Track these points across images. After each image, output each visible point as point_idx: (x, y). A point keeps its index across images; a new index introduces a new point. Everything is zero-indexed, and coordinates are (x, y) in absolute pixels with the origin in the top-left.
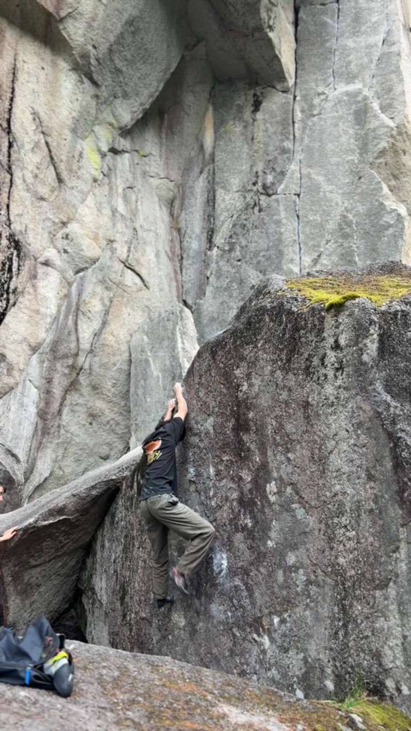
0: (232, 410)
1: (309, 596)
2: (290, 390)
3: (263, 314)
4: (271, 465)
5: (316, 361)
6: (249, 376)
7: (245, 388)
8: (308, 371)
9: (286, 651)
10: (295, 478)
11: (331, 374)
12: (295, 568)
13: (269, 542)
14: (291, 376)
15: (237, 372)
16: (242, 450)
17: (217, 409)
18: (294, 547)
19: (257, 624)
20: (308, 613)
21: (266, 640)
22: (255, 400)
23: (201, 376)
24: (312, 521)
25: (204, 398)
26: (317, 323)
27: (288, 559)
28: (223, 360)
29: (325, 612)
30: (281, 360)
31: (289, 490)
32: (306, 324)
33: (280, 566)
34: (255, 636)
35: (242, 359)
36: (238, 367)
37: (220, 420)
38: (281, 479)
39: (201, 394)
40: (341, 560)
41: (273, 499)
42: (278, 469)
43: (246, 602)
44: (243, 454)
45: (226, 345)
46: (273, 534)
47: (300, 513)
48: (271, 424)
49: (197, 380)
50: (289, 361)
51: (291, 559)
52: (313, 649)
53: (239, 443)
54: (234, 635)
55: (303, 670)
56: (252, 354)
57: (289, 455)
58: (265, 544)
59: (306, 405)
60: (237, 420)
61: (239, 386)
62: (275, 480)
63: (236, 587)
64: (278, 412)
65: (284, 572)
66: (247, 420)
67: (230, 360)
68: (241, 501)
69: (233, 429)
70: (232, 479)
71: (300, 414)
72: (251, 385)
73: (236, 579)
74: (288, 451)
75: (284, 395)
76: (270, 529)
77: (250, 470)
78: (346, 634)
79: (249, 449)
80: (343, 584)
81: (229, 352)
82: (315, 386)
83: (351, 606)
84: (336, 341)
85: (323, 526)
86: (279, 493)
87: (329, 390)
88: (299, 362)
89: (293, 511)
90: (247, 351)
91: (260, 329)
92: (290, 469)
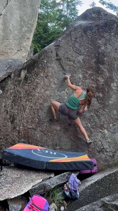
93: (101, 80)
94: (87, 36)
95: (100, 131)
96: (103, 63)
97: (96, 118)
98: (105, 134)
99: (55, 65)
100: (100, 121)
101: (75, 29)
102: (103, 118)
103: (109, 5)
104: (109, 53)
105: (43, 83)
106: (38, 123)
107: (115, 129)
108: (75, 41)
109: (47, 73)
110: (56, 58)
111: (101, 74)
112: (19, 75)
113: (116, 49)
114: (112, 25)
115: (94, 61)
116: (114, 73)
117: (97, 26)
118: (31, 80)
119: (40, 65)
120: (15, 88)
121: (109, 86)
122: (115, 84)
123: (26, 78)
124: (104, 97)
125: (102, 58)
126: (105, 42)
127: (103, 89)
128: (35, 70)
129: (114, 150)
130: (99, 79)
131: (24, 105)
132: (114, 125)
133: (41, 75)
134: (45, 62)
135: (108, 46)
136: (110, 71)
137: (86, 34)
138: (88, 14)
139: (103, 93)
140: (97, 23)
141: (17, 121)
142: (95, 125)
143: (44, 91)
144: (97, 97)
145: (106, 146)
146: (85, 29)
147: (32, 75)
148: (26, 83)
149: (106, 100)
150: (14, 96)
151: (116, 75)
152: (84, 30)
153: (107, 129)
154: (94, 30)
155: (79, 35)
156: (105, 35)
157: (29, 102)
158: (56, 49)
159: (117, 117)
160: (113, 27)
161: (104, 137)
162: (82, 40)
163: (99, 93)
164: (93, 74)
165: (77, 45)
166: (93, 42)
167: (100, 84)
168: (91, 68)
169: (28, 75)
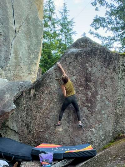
0: (84, 75)
1: (107, 119)
2: (108, 73)
3: (97, 50)
4: (98, 91)
5: (117, 68)
6: (91, 67)
7: (90, 70)
8: (114, 69)
9: (100, 130)
10: (107, 95)
11: (121, 72)
12: (104, 114)
13: (96, 109)
14: (108, 70)
15: (87, 65)
16: (87, 87)
17: (77, 74)
18: (104, 110)
19: (91, 127)
20: (106, 122)
21: (94, 130)
22: (94, 74)
23: (70, 63)
24: (110, 104)
25: (72, 70)
26: (117, 57)
27: (102, 112)
28: (80, 60)
29: (112, 122)
30: (105, 65)
31: (104, 97)
32: (114, 57)
33: (99, 114)
34: (90, 129)
35: (90, 61)
36: (87, 63)
37: (79, 78)
38: (102, 95)
39: (70, 68)
40: (118, 112)
41: (98, 99)
42: (101, 92)
43: (87, 122)
44: (88, 88)
45: (82, 55)
46: (97, 107)
47: (107, 102)
48: (100, 81)
49: (68, 63)
50: (108, 66)
51: (103, 112)
52: (107, 129)
53: (87, 85)
54: (83, 130)
55: (104, 133)
56: (93, 61)
57: (105, 89)
58: (95, 109)
59: (113, 78)
60: (87, 79)
61: (87, 69)
62: (100, 95)
63: (84, 120)
64: (102, 78)
65: (101, 115)
66: (90, 79)
67: (84, 60)
68: (87, 100)
69: (85, 81)
70: (83, 94)
71: (110, 80)
72: (92, 70)
73: (84, 118)
74: (105, 88)
75: (106, 74)
76: (97, 106)
77: (90, 92)
78: (117, 125)
79: (90, 87)
80: (117, 116)
81: (84, 58)
82: (116, 74)
83: (119, 120)
84: (123, 64)
85: (114, 105)
86: (101, 98)
87: (120, 75)
88: (111, 67)
89: (105, 102)
90: (92, 59)
91: (96, 54)
92: (105, 93)
93: (90, 94)
94: (78, 61)
95: (90, 130)
96: (90, 81)
97: (87, 121)
98: (93, 132)
99: (55, 84)
100: (90, 123)
101: (69, 55)
102: (91, 121)
103: (96, 34)
104: (94, 73)
105: (47, 98)
106: (47, 127)
107: (100, 128)
108: (69, 65)
109: (50, 90)
110: (56, 79)
111: (89, 89)
112: (29, 93)
113: (99, 70)
114: (96, 52)
115: (84, 80)
116: (98, 88)
117: (85, 52)
118: (39, 97)
119: (44, 85)
120: (27, 103)
121: (95, 98)
122: (99, 96)
123: (35, 95)
124: (91, 106)
125: (89, 77)
126: (91, 65)
127: (90, 100)
128: (41, 88)
129: (99, 142)
130: (88, 93)
131: (35, 115)
132: (99, 125)
133: (46, 92)
134: (48, 82)
135: (94, 68)
136: (96, 87)
137: (77, 59)
138: (78, 43)
139: (91, 103)
140: (85, 50)
141: (31, 127)
142: (86, 126)
143: (49, 104)
144: (87, 106)
145: (94, 139)
146: (77, 55)
147: (39, 93)
148: (35, 99)
149: (93, 108)
150: (27, 109)
151: (100, 90)
152: (75, 56)
153: (94, 128)
154: (83, 56)
155: (72, 60)
156: (91, 60)
157: (38, 113)
158: (55, 72)
159: (100, 119)
160: (97, 52)
161: (92, 133)
162: (74, 64)
163: (88, 103)
164: (83, 90)
165: (71, 68)
166: (83, 65)
167: (89, 96)
168: (82, 85)
169: (36, 93)
